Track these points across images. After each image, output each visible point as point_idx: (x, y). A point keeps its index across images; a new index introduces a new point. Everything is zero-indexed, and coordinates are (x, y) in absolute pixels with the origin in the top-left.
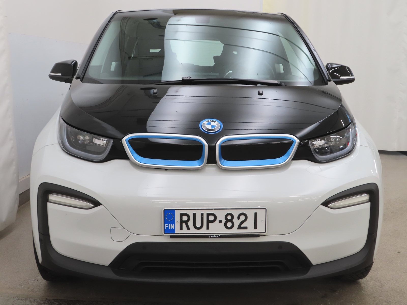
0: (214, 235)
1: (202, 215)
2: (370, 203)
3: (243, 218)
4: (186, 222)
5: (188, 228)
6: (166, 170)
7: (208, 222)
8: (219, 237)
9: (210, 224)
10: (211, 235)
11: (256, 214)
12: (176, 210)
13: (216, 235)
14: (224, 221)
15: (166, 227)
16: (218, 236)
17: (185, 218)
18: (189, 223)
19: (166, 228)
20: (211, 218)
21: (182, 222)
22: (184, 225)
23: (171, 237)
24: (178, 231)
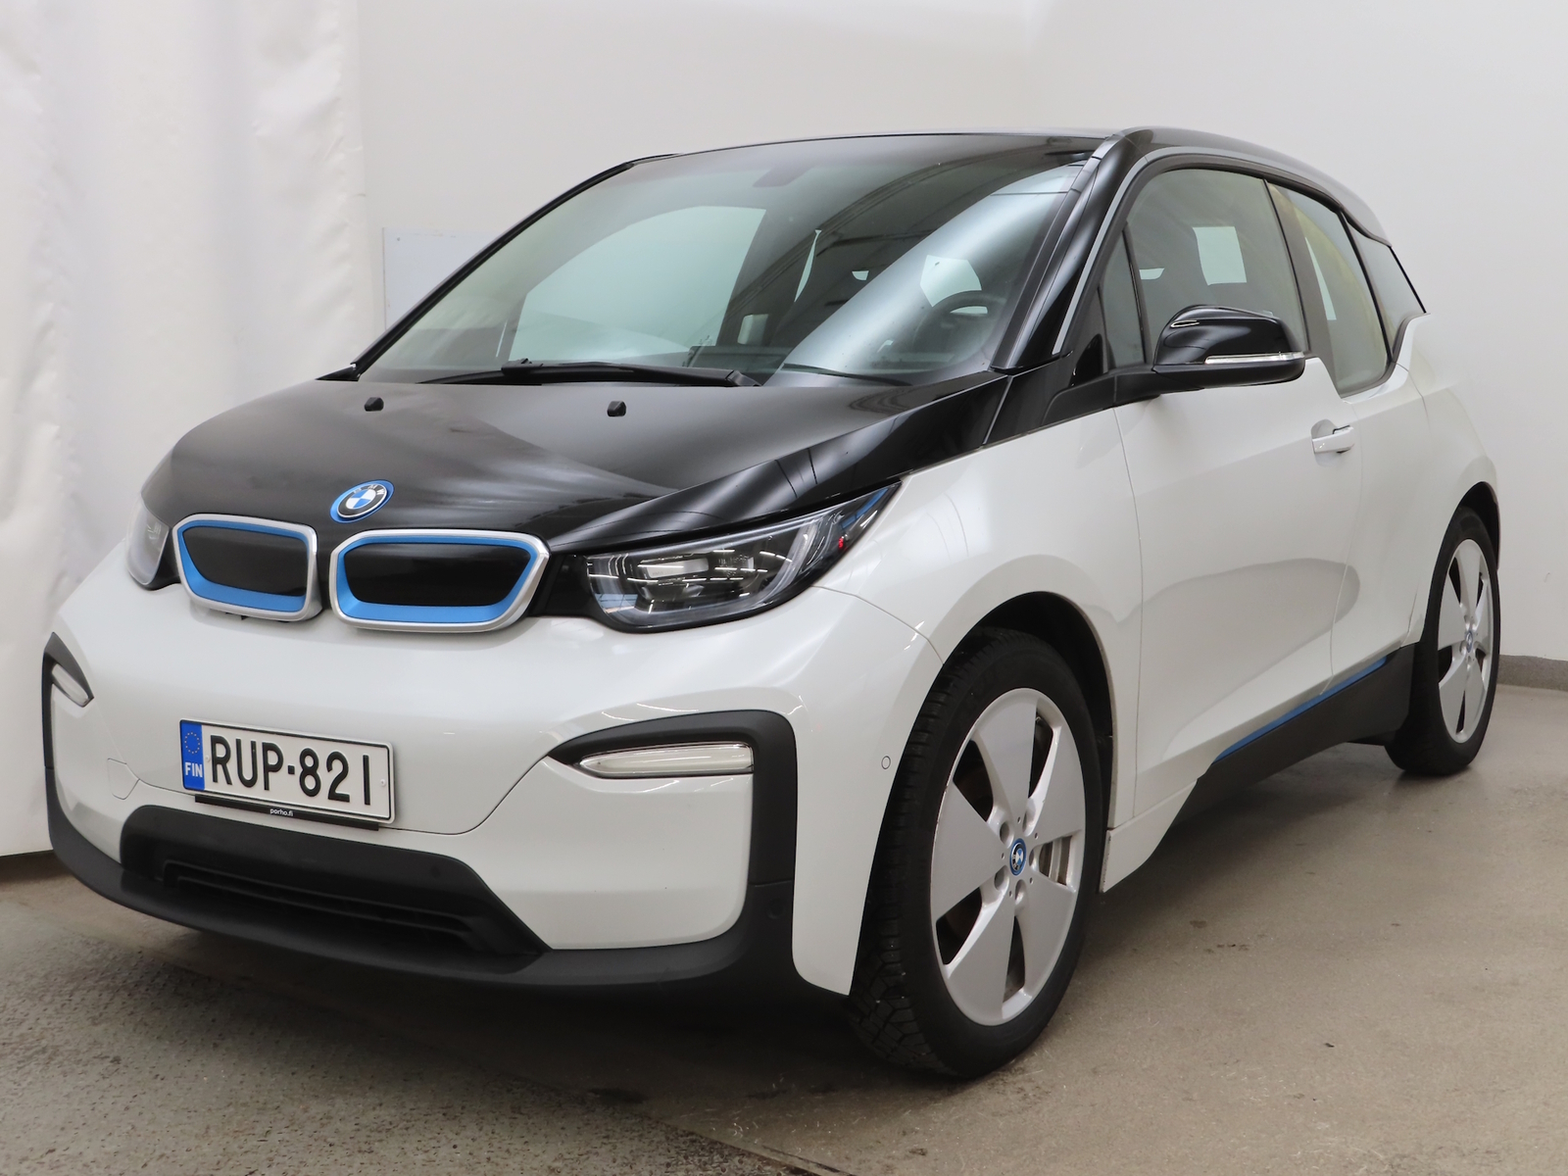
0: (278, 809)
1: (253, 745)
2: (750, 777)
3: (337, 766)
4: (224, 761)
5: (229, 782)
6: (244, 618)
7: (268, 769)
8: (290, 817)
9: (271, 775)
10: (275, 808)
11: (366, 759)
12: (203, 727)
13: (284, 810)
14: (299, 770)
15: (187, 769)
16: (288, 810)
17: (221, 752)
18: (228, 765)
19: (187, 774)
20: (273, 759)
21: (216, 761)
22: (220, 768)
23: (199, 799)
24: (210, 786)
